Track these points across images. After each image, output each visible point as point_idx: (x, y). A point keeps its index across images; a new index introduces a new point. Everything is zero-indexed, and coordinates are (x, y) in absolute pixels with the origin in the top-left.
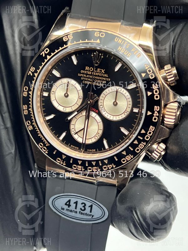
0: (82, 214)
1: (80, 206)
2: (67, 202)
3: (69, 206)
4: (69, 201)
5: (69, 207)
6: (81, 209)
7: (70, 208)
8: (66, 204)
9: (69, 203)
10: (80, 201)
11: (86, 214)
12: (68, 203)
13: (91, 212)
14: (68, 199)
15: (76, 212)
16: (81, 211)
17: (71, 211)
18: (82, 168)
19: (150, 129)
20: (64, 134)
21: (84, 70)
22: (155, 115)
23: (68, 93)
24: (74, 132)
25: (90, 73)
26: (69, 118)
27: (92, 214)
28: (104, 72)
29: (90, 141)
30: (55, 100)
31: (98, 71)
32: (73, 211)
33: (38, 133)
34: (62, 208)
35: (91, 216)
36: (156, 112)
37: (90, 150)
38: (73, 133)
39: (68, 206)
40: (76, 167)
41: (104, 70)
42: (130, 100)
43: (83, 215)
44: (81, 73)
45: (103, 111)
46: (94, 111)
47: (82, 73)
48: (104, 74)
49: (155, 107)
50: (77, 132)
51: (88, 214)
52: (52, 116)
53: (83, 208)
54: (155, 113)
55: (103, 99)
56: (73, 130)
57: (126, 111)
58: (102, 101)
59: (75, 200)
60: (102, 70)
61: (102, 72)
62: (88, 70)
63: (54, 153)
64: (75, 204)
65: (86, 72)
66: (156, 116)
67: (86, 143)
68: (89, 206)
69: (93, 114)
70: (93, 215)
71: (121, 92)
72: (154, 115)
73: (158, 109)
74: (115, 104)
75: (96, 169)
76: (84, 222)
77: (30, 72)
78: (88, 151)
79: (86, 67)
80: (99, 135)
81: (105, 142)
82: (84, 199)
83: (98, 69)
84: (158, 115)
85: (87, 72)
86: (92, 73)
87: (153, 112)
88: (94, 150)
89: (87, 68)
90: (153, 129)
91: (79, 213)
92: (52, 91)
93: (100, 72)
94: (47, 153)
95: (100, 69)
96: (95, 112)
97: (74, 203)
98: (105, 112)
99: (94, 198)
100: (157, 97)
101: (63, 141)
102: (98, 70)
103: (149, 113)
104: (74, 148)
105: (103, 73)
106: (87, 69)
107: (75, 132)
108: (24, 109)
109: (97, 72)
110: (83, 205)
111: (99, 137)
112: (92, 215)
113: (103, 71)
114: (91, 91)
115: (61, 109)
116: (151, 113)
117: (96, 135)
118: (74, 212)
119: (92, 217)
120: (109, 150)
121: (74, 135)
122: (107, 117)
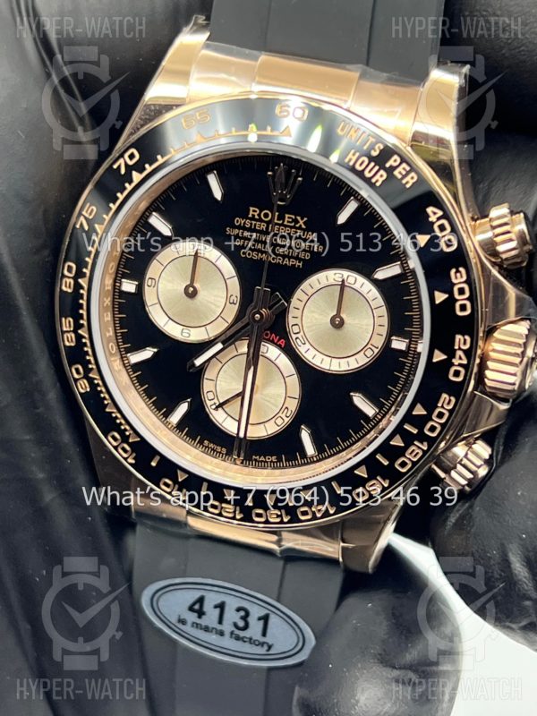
0: (238, 638)
1: (232, 616)
2: (194, 604)
3: (201, 613)
4: (201, 600)
5: (200, 617)
6: (236, 625)
7: (204, 621)
8: (191, 609)
9: (201, 606)
10: (232, 603)
11: (251, 639)
12: (197, 607)
13: (264, 634)
14: (197, 595)
15: (221, 633)
16: (237, 632)
17: (206, 629)
18: (235, 512)
19: (439, 405)
20: (183, 408)
21: (245, 216)
22: (456, 363)
23: (195, 285)
24: (212, 402)
25: (263, 226)
26: (198, 362)
27: (268, 639)
28: (303, 226)
29: (261, 431)
30: (158, 306)
31: (286, 223)
32: (213, 628)
33: (106, 402)
34: (182, 617)
35: (266, 647)
36: (459, 353)
37: (262, 459)
38: (209, 404)
39: (196, 615)
40: (219, 507)
41: (305, 219)
42: (384, 311)
43: (240, 643)
44: (234, 227)
45: (300, 343)
46: (272, 342)
47: (239, 227)
48: (304, 230)
49: (458, 337)
50: (221, 401)
51: (255, 641)
52: (147, 353)
53: (241, 624)
54: (457, 356)
55: (301, 305)
56: (211, 396)
57: (369, 346)
58: (298, 313)
59: (218, 599)
60: (299, 218)
61: (297, 225)
62: (257, 217)
63: (153, 464)
64: (218, 610)
65: (251, 224)
66: (460, 365)
67: (248, 435)
68: (260, 619)
69: (271, 351)
70: (270, 643)
71: (357, 286)
72: (454, 361)
73: (465, 343)
74: (338, 323)
75: (278, 516)
76: (245, 663)
77: (82, 219)
78: (256, 460)
79: (251, 209)
80: (289, 412)
81: (305, 436)
82: (244, 596)
83: (287, 216)
84: (465, 362)
85: (254, 222)
86: (267, 228)
87: (451, 353)
88: (274, 459)
89: (254, 212)
90: (449, 403)
91: (231, 637)
92: (147, 277)
93: (293, 224)
94: (133, 462)
95: (293, 217)
96: (276, 344)
97: (216, 607)
98: (308, 346)
99: (275, 596)
100: (463, 308)
101: (180, 426)
102: (287, 219)
103: (439, 356)
104: (213, 449)
105: (300, 228)
106: (254, 215)
107: (216, 401)
108: (65, 329)
109: (282, 225)
110: (242, 613)
111: (286, 420)
112: (267, 643)
113: (301, 222)
114: (263, 283)
115: (173, 331)
116: (445, 357)
117: (280, 414)
118: (214, 631)
119: (268, 650)
120: (318, 461)
121: (212, 411)
122: (313, 361)
